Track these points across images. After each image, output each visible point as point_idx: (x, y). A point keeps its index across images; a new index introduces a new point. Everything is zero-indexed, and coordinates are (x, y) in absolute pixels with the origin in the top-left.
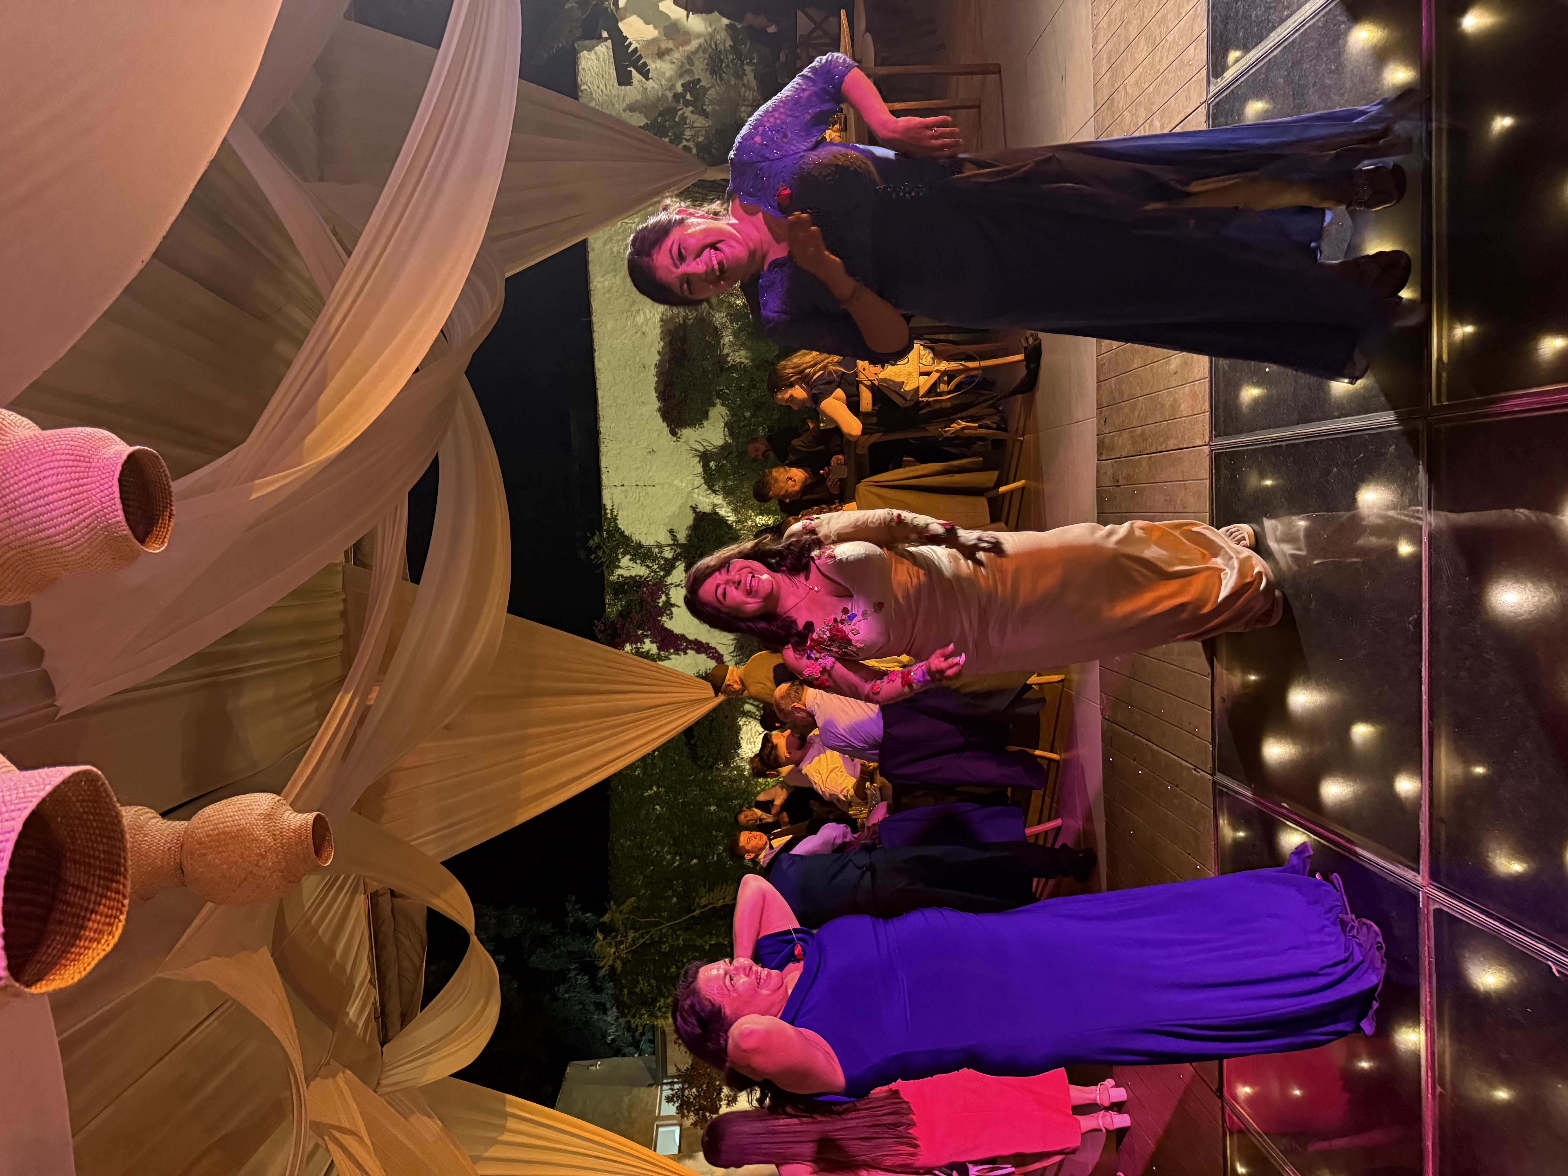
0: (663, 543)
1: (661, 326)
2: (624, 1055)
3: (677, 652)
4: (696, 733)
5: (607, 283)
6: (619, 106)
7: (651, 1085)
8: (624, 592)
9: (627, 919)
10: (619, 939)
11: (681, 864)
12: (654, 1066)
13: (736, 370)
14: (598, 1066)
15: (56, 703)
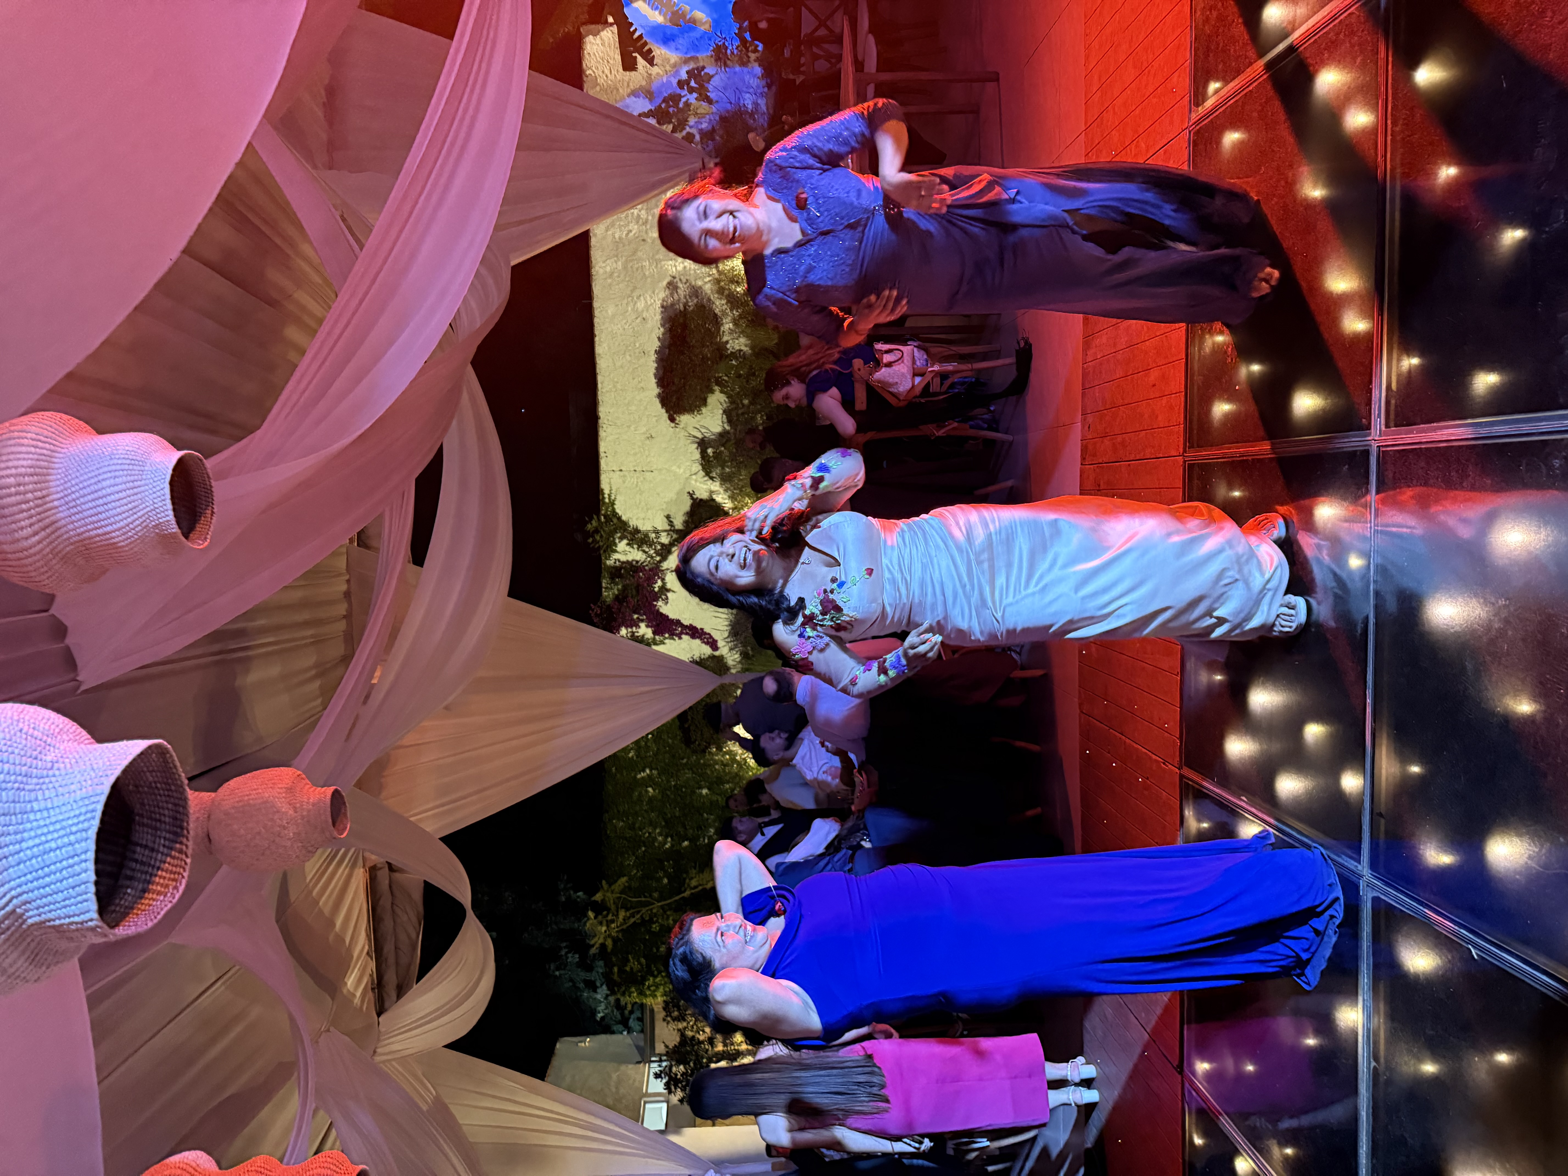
0: (659, 528)
1: (662, 312)
2: (613, 1033)
3: (672, 635)
4: (689, 717)
5: (608, 269)
6: (624, 91)
7: (639, 1062)
8: (620, 576)
9: (619, 898)
10: (610, 917)
11: (672, 846)
12: (642, 1044)
13: (736, 358)
14: (588, 1042)
15: (78, 678)
